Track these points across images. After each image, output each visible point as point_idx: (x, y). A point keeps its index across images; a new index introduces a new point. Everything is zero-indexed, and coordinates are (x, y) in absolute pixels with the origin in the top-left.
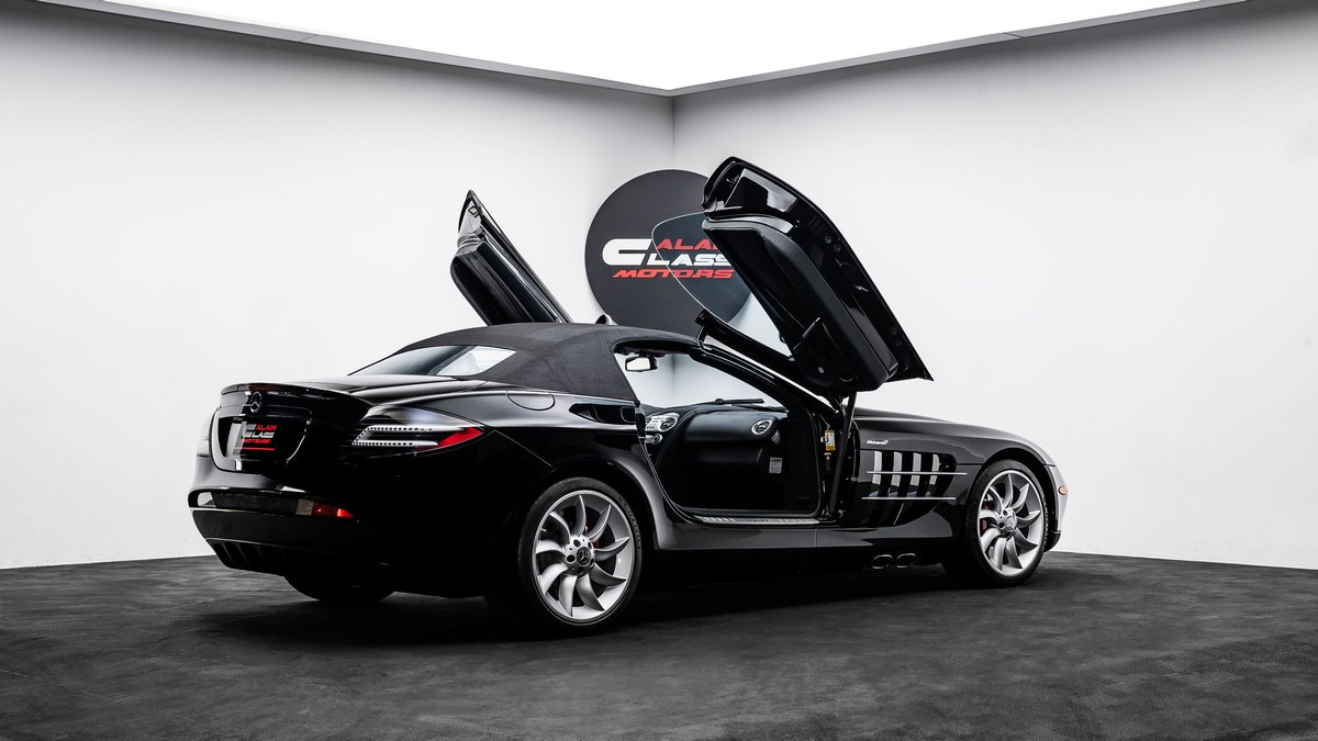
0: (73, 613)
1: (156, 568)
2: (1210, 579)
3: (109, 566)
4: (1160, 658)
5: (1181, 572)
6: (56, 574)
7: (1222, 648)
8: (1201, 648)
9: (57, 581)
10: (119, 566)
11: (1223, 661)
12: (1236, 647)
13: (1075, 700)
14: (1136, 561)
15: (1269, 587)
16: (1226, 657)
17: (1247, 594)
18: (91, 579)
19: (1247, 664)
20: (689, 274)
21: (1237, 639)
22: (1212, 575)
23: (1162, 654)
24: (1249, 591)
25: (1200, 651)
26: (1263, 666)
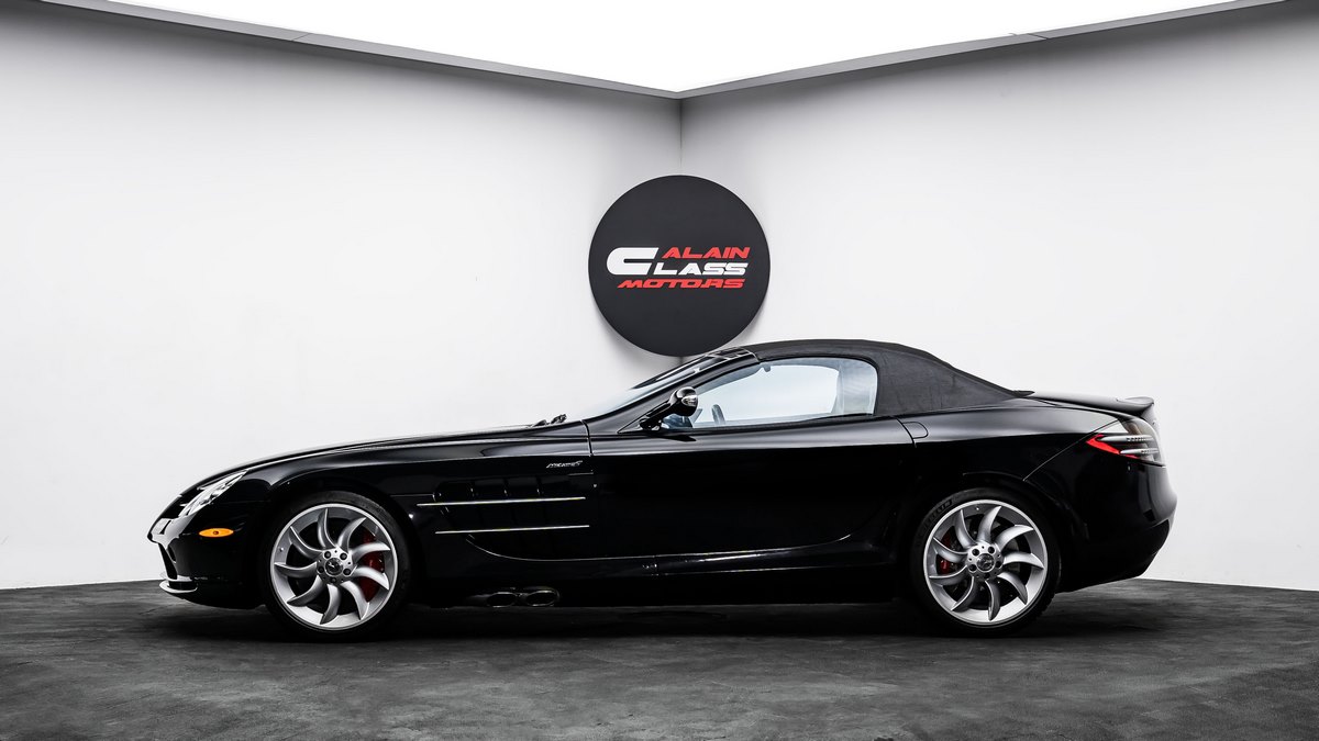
0: (60, 637)
1: (142, 591)
2: (1243, 603)
3: (92, 588)
4: (1195, 685)
5: (1213, 596)
6: (37, 597)
7: (1260, 675)
8: (1237, 675)
9: (39, 604)
10: (102, 588)
11: (1261, 688)
12: (1272, 673)
13: (1109, 728)
14: (1165, 584)
15: (1306, 611)
16: (1263, 684)
17: (1283, 619)
18: (73, 601)
19: (1285, 691)
20: (698, 283)
21: (1275, 665)
22: (1247, 600)
23: (1197, 680)
24: (1285, 616)
25: (1235, 678)
26: (1301, 694)
